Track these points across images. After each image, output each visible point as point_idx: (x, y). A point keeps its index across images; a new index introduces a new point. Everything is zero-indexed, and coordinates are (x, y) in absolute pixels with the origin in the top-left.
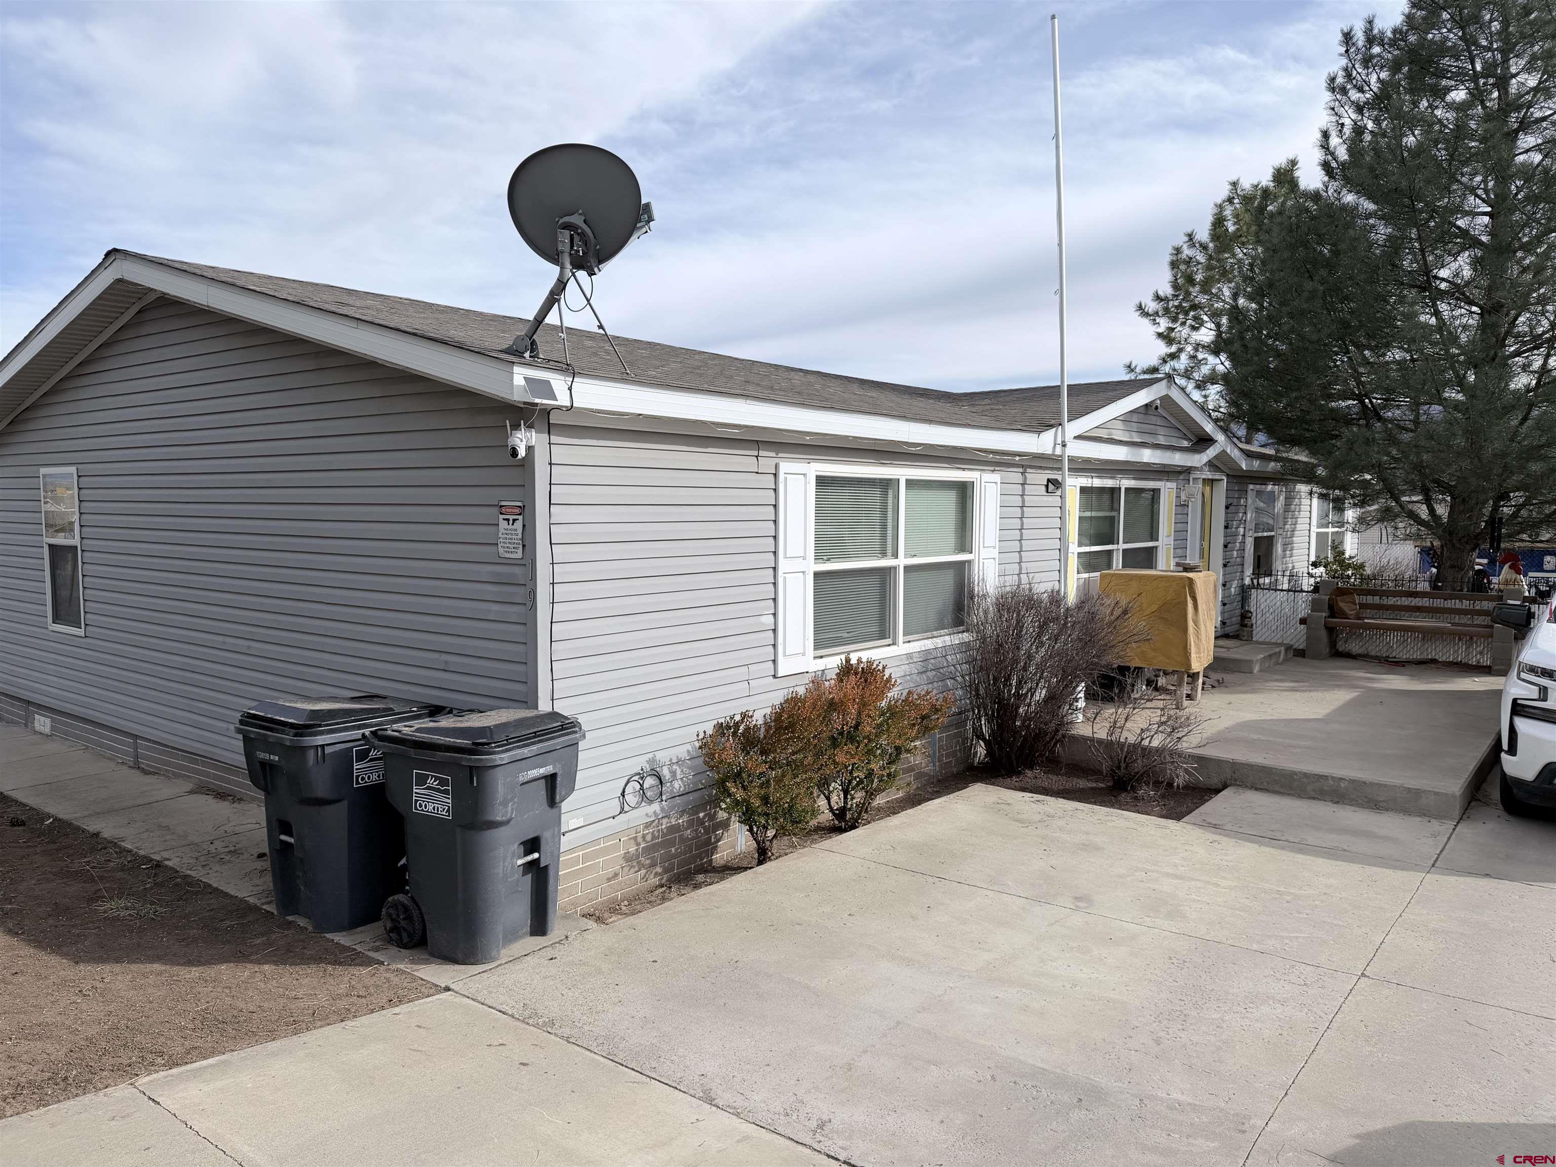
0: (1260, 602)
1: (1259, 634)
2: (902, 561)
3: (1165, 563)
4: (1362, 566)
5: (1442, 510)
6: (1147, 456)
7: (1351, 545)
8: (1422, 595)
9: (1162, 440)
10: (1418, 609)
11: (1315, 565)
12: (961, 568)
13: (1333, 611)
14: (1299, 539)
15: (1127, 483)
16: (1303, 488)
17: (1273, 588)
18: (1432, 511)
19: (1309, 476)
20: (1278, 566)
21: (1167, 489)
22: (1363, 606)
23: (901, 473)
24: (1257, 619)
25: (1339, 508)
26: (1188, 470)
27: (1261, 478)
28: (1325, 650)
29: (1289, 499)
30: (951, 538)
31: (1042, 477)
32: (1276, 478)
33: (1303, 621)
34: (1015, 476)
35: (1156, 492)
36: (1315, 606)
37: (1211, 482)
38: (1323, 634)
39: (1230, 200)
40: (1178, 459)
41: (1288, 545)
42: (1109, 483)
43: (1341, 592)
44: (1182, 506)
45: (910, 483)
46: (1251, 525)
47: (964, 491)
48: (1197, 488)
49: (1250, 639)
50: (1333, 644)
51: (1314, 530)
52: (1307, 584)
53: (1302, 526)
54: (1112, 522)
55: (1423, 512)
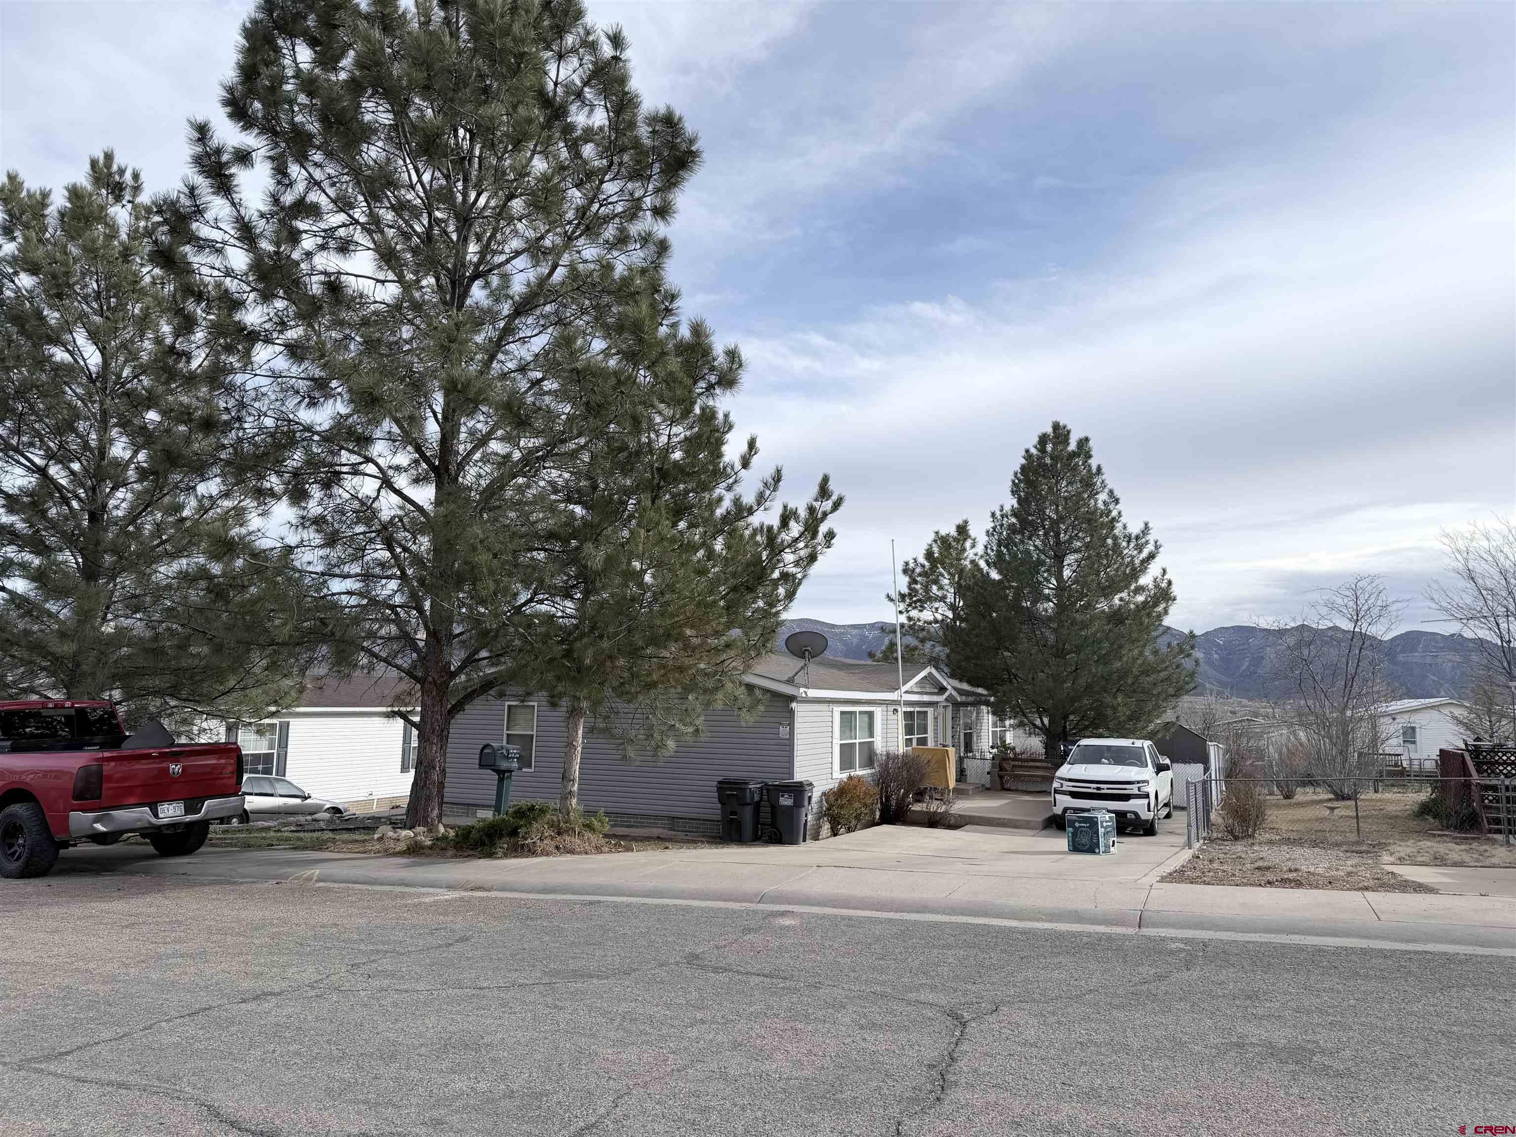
0: (967, 763)
1: (970, 779)
2: (857, 741)
3: (931, 744)
4: (1014, 748)
5: (1046, 721)
6: (926, 698)
7: (1009, 738)
8: (1041, 761)
9: (928, 690)
10: (1037, 767)
11: (992, 747)
12: (871, 744)
13: (1001, 768)
14: (984, 734)
15: (918, 709)
16: (984, 708)
17: (974, 758)
18: (1042, 722)
19: (987, 703)
20: (975, 747)
21: (930, 711)
22: (1014, 766)
23: (857, 709)
24: (968, 772)
25: (1002, 720)
26: (937, 703)
27: (965, 704)
28: (999, 787)
29: (978, 713)
30: (867, 734)
31: (891, 708)
32: (972, 704)
33: (988, 773)
34: (884, 707)
35: (926, 712)
36: (993, 766)
37: (945, 707)
38: (998, 779)
39: (935, 541)
40: (935, 698)
41: (979, 736)
42: (912, 709)
43: (1004, 759)
44: (936, 718)
45: (861, 713)
46: (962, 726)
47: (871, 715)
48: (941, 710)
49: (966, 781)
50: (1002, 784)
51: (991, 729)
52: (990, 756)
53: (985, 727)
54: (912, 726)
55: (1038, 722)
